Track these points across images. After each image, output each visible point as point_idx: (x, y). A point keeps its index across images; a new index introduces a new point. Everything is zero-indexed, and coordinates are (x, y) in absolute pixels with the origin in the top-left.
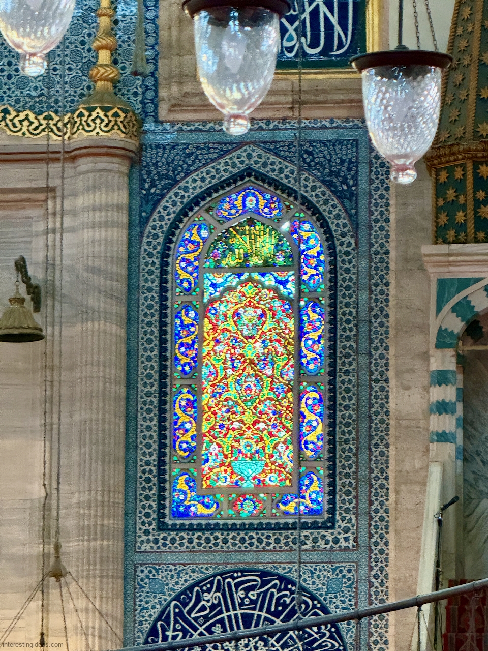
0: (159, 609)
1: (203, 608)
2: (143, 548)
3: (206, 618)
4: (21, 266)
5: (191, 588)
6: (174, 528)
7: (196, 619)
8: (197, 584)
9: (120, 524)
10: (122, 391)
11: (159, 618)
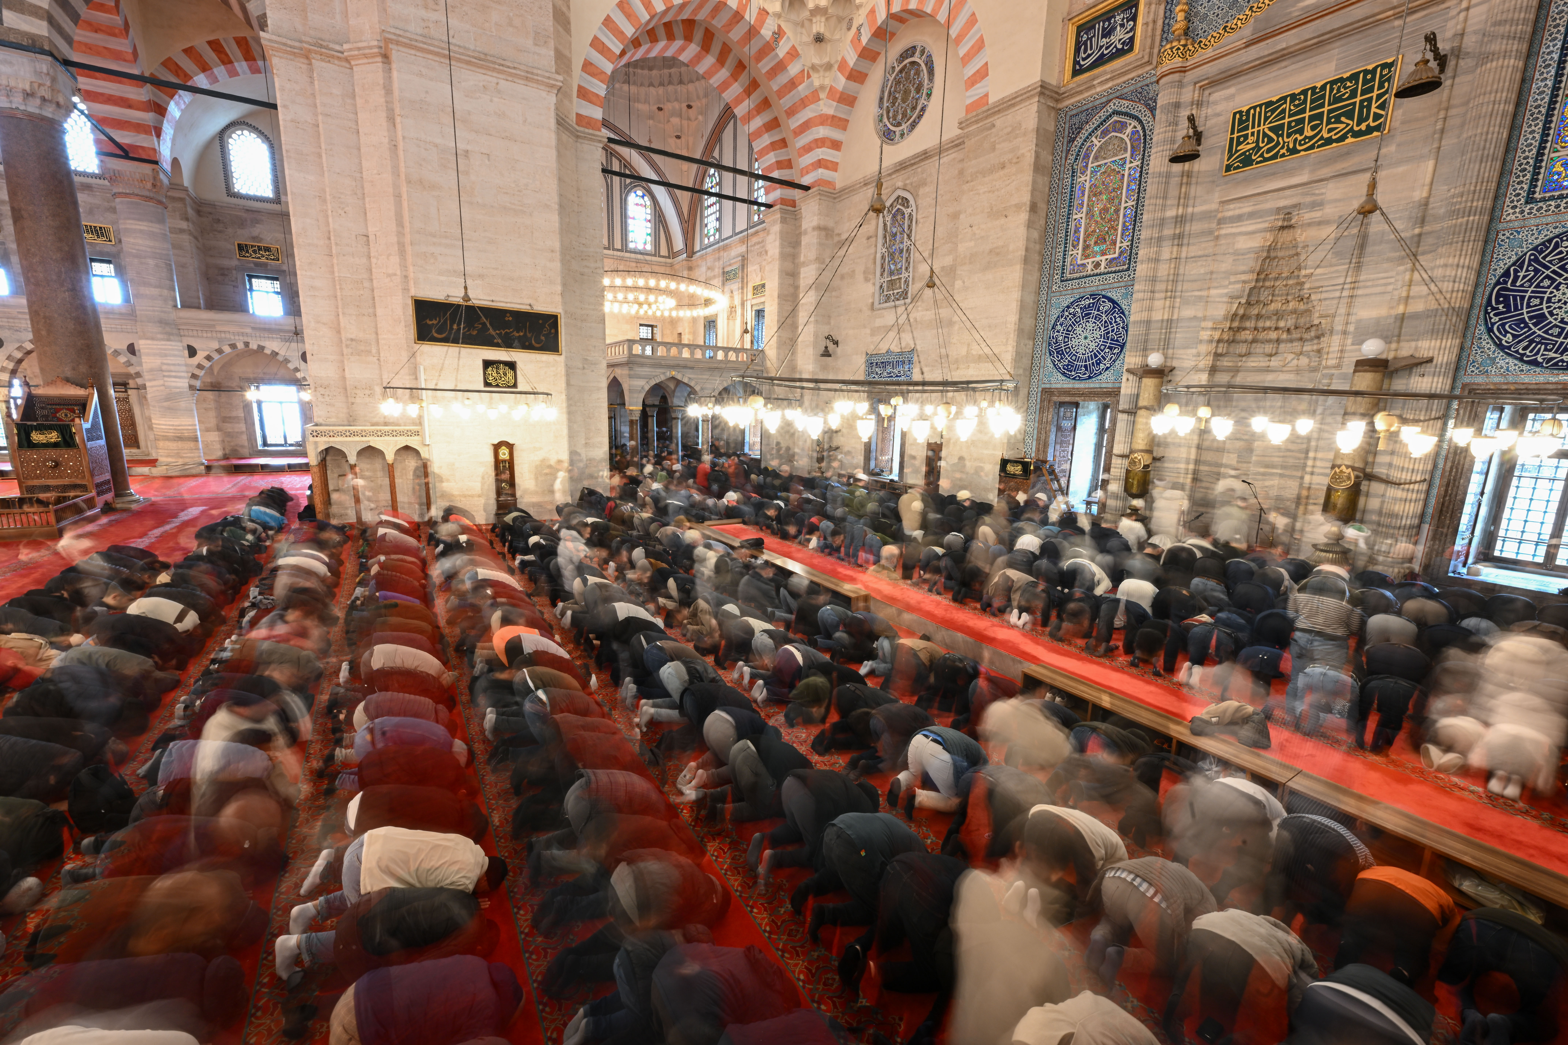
0: (1514, 258)
1: (1561, 252)
2: (1508, 218)
3: (1561, 260)
4: (1431, 39)
5: (1550, 241)
6: (1543, 200)
7: (1550, 262)
8: (1557, 236)
9: (1489, 204)
10: (1511, 108)
11: (1514, 264)
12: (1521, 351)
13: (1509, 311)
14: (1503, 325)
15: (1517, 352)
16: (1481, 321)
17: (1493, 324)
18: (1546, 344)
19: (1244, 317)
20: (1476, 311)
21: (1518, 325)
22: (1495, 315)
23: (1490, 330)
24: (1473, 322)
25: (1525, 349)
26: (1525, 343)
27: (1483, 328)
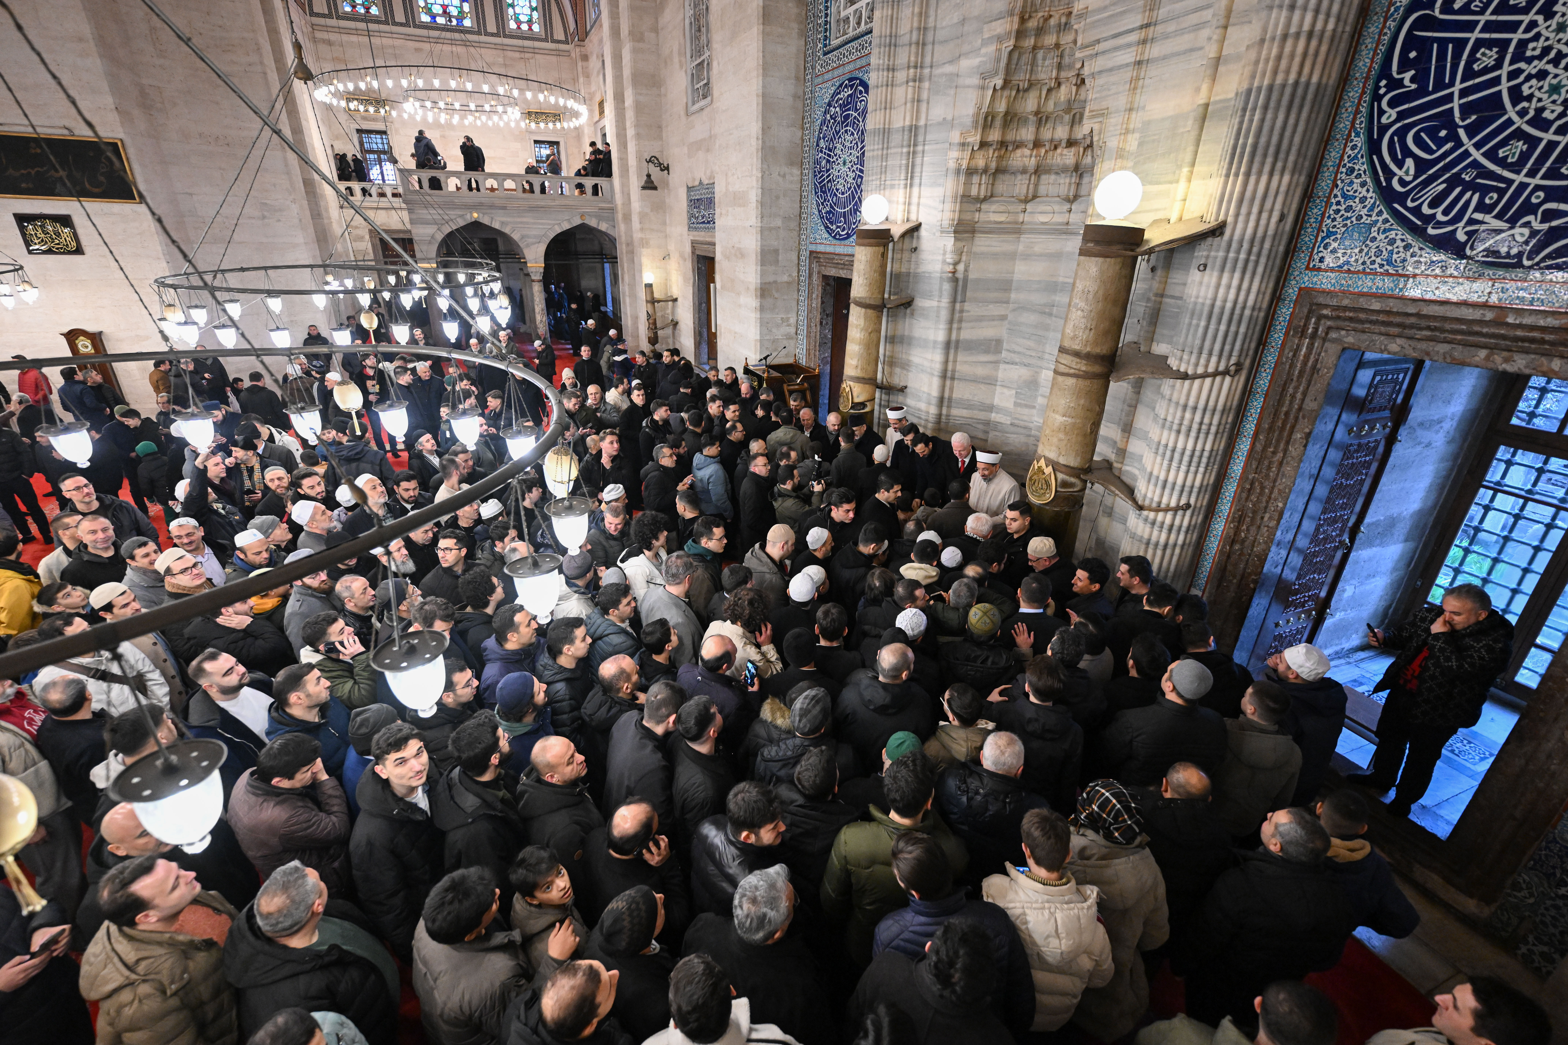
12: (1426, 210)
13: (1422, 91)
14: (1402, 133)
15: (1417, 211)
16: (1361, 124)
17: (1383, 129)
18: (1485, 190)
19: (1010, 118)
20: (1353, 94)
21: (1432, 133)
22: (1392, 104)
23: (1374, 147)
24: (1344, 125)
25: (1434, 204)
26: (1439, 187)
27: (1360, 141)
